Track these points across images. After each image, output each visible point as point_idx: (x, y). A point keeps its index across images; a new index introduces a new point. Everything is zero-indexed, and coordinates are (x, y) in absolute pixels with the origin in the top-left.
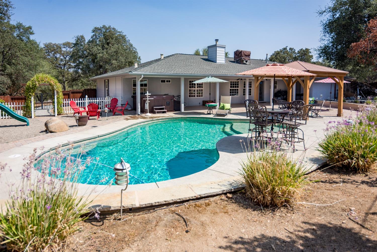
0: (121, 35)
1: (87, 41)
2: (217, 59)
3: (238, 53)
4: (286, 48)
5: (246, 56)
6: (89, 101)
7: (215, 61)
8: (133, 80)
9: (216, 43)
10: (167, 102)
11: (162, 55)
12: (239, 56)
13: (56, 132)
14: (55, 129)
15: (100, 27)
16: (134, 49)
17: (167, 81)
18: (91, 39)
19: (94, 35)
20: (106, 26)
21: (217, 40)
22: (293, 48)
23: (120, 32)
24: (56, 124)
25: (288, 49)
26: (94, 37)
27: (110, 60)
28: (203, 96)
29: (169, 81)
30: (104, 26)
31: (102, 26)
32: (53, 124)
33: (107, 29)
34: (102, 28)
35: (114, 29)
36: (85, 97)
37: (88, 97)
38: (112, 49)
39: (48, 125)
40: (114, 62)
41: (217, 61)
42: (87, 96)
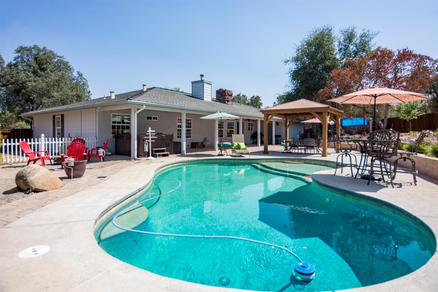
0: (62, 61)
1: (6, 64)
2: (205, 96)
3: (220, 92)
4: (240, 95)
5: (229, 95)
6: (47, 142)
7: (202, 98)
8: (112, 114)
9: (201, 78)
10: (166, 143)
11: (144, 85)
12: (223, 95)
13: (46, 191)
14: (43, 184)
15: (29, 47)
16: (84, 80)
17: (154, 118)
18: (14, 62)
19: (18, 57)
20: (39, 46)
21: (202, 76)
22: (245, 95)
23: (60, 57)
24: (42, 176)
25: (241, 95)
26: (19, 59)
27: (48, 91)
28: (191, 137)
29: (156, 118)
30: (35, 47)
31: (32, 46)
32: (37, 175)
33: (39, 50)
34: (33, 48)
35: (51, 52)
36: (40, 137)
37: (45, 137)
38: (53, 77)
39: (29, 178)
40: (55, 94)
41: (205, 99)
42: (43, 135)
